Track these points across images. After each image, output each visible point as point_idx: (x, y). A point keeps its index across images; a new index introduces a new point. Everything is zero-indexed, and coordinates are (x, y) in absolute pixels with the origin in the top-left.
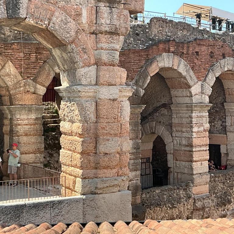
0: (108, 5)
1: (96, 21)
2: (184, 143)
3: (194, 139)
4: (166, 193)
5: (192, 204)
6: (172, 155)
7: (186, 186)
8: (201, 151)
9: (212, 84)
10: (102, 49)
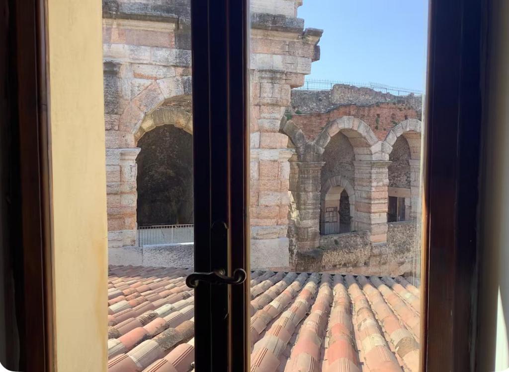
0: (270, 81)
1: (260, 94)
2: (364, 196)
3: (373, 193)
4: (343, 239)
5: (369, 250)
6: (354, 206)
7: (364, 234)
8: (380, 203)
9: (393, 143)
10: (264, 118)
